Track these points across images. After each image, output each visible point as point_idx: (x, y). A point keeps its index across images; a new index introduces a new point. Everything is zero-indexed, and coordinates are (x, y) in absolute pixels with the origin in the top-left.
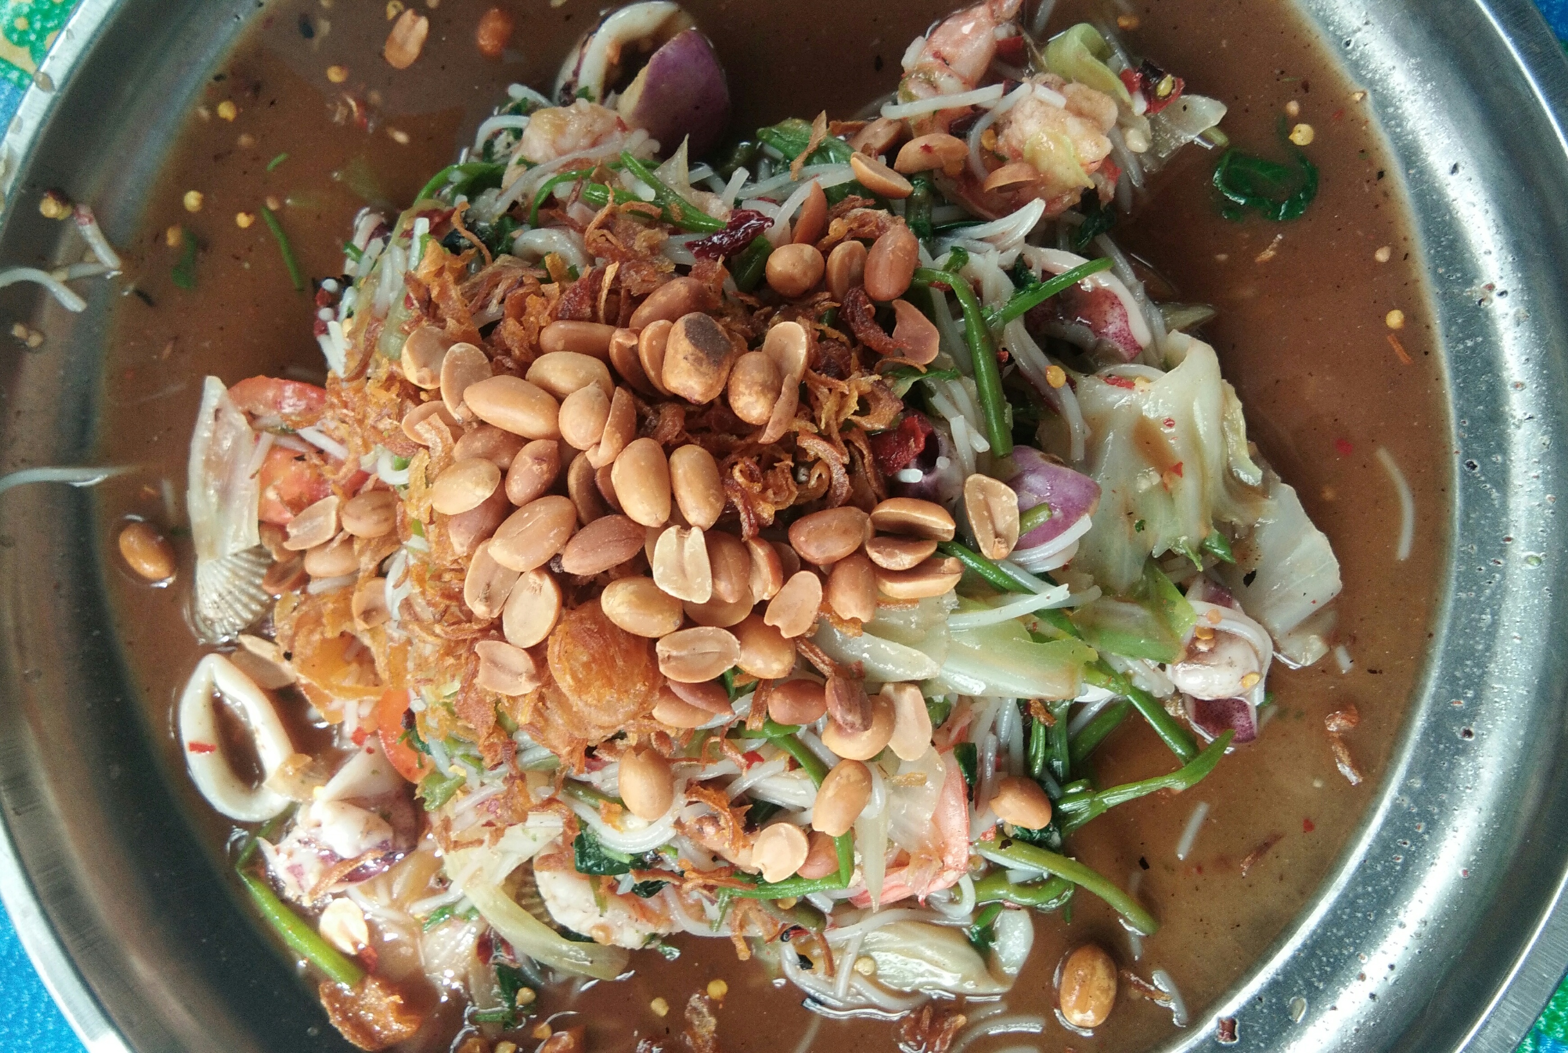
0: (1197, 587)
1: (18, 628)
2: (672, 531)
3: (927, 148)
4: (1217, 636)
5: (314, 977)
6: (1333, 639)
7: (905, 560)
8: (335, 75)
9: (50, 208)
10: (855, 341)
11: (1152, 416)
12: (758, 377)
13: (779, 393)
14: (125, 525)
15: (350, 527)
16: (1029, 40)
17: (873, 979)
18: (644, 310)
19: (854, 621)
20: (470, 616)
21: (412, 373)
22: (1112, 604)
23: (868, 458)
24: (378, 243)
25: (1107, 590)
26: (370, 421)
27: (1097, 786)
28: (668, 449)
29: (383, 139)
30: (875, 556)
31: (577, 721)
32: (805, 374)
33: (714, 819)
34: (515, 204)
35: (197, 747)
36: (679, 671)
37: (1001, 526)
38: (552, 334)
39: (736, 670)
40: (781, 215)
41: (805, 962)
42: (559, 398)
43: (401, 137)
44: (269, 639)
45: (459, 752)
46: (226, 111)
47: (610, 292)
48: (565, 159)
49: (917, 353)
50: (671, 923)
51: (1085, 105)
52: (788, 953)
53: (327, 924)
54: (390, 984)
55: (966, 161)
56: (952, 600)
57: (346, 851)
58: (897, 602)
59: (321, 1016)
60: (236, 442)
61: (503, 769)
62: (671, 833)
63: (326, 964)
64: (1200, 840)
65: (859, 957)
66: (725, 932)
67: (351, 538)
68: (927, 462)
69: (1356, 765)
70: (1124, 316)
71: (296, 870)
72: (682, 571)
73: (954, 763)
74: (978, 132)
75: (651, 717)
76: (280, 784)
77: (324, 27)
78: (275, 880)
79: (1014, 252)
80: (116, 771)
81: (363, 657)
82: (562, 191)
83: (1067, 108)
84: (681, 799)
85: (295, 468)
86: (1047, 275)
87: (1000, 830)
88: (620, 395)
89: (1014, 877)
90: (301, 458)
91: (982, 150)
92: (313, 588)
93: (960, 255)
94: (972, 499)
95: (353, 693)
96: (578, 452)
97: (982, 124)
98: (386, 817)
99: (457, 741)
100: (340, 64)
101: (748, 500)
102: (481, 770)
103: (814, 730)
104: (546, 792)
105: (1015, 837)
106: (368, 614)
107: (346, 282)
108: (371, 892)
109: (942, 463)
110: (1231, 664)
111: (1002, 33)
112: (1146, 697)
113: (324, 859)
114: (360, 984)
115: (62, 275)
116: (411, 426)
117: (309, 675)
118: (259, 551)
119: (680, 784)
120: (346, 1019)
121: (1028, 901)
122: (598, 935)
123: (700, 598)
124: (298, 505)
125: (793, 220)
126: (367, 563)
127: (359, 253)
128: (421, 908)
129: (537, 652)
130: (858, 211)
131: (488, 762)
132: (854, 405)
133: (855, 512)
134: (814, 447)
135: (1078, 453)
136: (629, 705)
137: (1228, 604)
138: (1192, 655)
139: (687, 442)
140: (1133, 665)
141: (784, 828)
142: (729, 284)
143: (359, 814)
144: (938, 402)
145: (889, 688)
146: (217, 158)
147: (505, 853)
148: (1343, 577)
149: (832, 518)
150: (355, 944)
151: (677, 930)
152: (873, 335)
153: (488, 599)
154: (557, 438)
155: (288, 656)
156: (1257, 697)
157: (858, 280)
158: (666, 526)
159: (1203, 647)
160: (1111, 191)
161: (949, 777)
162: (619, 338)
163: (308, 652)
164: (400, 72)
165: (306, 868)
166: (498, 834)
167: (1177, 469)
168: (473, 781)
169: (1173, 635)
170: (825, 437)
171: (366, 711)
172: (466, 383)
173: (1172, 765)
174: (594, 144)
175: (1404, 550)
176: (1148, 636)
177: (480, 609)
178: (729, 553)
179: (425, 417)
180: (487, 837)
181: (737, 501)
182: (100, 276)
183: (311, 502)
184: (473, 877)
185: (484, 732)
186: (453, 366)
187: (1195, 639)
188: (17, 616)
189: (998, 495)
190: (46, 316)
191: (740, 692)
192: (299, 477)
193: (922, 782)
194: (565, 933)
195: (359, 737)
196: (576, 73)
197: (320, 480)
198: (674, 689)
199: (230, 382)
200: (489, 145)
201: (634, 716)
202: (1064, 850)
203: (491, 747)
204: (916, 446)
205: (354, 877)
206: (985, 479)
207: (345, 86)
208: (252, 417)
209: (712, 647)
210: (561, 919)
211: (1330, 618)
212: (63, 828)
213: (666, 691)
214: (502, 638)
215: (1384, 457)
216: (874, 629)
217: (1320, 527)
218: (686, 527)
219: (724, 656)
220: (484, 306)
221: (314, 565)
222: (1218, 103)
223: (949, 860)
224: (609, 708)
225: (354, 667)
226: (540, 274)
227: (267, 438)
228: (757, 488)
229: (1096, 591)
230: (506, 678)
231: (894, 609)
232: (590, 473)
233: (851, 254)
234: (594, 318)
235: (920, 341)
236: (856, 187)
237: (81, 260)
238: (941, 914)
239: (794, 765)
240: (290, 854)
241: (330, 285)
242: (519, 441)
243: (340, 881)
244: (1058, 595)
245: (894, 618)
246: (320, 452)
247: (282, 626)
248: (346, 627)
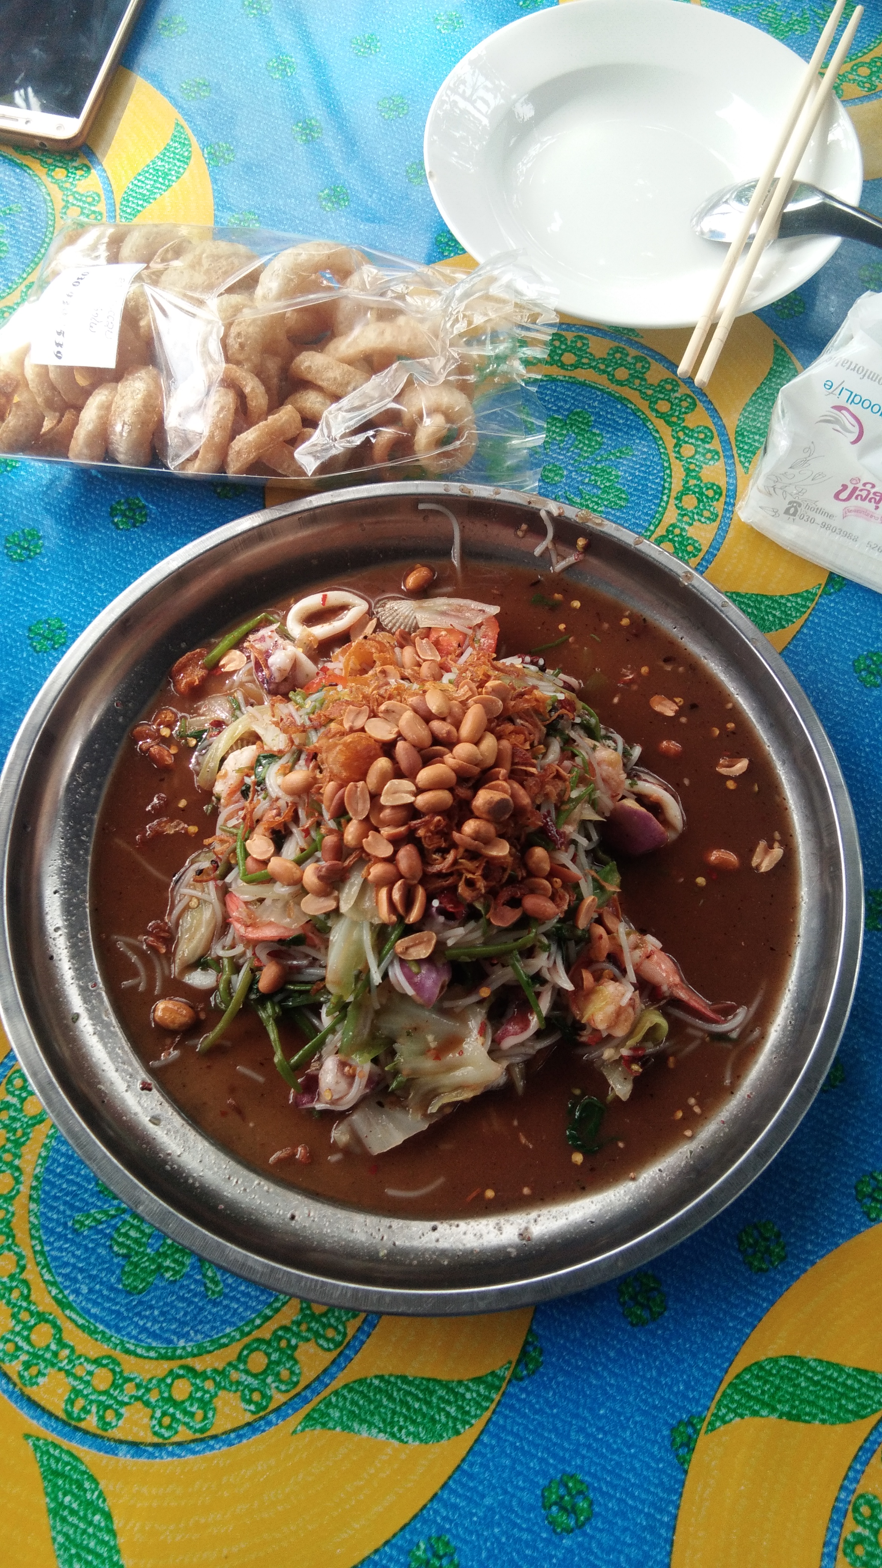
0: (377, 1069)
1: (385, 522)
2: (413, 788)
3: (601, 937)
4: (352, 1077)
5: (211, 647)
6: (347, 1151)
7: (396, 896)
8: (644, 670)
9: (581, 542)
10: (502, 887)
11: (465, 1046)
12: (483, 830)
13: (475, 840)
14: (432, 570)
15: (425, 665)
16: (662, 1003)
17: (187, 908)
18: (516, 786)
19: (369, 874)
20: (379, 705)
21: (490, 684)
22: (371, 1016)
23: (445, 884)
24: (562, 684)
25: (378, 1013)
26: (471, 668)
27: (279, 1022)
28: (451, 790)
29: (615, 691)
30: (399, 882)
31: (329, 749)
32: (486, 856)
33: (279, 814)
34: (574, 741)
35: (325, 597)
36: (350, 792)
37: (411, 950)
38: (505, 743)
39: (350, 820)
40: (564, 858)
41: (200, 872)
42: (477, 743)
43: (616, 700)
44: (374, 631)
45: (318, 704)
46: (625, 622)
47: (526, 771)
48: (595, 766)
49: (495, 915)
50: (226, 806)
51: (623, 1017)
52: (205, 864)
53: (236, 653)
54: (203, 680)
55: (597, 962)
56: (376, 921)
57: (271, 661)
58: (377, 895)
59: (189, 649)
60: (468, 619)
61: (308, 723)
62: (274, 796)
63: (216, 652)
64: (244, 1077)
65: (199, 899)
66: (218, 832)
67: (420, 665)
68: (441, 911)
69: (280, 1161)
70: (516, 1034)
71: (262, 639)
72: (395, 793)
73: (296, 933)
74: (610, 968)
75: (330, 780)
76: (305, 633)
77: (669, 668)
78: (258, 631)
79: (548, 976)
80: (315, 562)
81: (364, 671)
82: (578, 760)
83: (620, 1007)
84: (289, 799)
85: (455, 645)
86: (538, 995)
87: (260, 969)
88: (477, 770)
89: (234, 977)
90: (459, 646)
91: (603, 970)
92: (397, 650)
93: (546, 948)
94: (425, 935)
95: (346, 667)
96: (451, 751)
97: (616, 971)
98: (286, 680)
99: (322, 704)
100: (650, 672)
101: (426, 824)
102: (308, 714)
103: (318, 860)
104: (297, 741)
105: (255, 976)
106: (383, 672)
107: (543, 669)
108: (249, 673)
109: (441, 919)
110: (337, 1083)
111: (665, 988)
112: (322, 1043)
113: (267, 652)
114: (204, 667)
115: (550, 547)
116: (467, 683)
117: (356, 646)
118: (416, 627)
119: (297, 799)
120: (189, 660)
121: (221, 986)
122: (223, 771)
123: (383, 800)
124: (437, 644)
125: (564, 866)
126: (408, 672)
127: (556, 675)
128: (239, 695)
129: (363, 730)
130: (567, 897)
131: (312, 716)
132: (470, 876)
133: (419, 874)
134: (450, 857)
135: (447, 1004)
136: (336, 769)
137: (367, 1086)
138: (343, 1064)
139: (454, 799)
140: (339, 1035)
141: (272, 849)
142: (532, 829)
143: (288, 668)
144: (472, 925)
145: (336, 893)
146: (598, 614)
147: (266, 729)
148: (379, 1155)
149: (416, 862)
150: (224, 666)
151: (221, 809)
152: (505, 895)
153: (387, 711)
154: (459, 741)
155: (365, 637)
156: (319, 1106)
157: (533, 891)
158: (416, 785)
159: (347, 1069)
160: (584, 1039)
161: (291, 930)
162: (503, 772)
163: (367, 647)
164: (648, 702)
165: (263, 644)
166: (277, 724)
167: (437, 1058)
168: (302, 712)
169: (353, 1052)
170: (455, 862)
171: (337, 672)
172: (485, 706)
173: (288, 1054)
174: (604, 780)
175: (391, 1192)
176: (353, 1037)
177: (383, 707)
178: (402, 814)
179: (471, 689)
180: (275, 719)
181: (427, 818)
182: (551, 564)
183: (438, 650)
184: (254, 717)
185: (327, 713)
186: (493, 701)
187: (350, 1066)
188: (390, 521)
189: (426, 949)
190: (530, 540)
191: (339, 824)
192: (449, 645)
193: (289, 917)
194: (223, 760)
195: (325, 670)
196: (645, 780)
197: (448, 653)
198: (340, 793)
199: (496, 616)
200: (610, 738)
201: (331, 772)
202: (246, 1000)
203: (320, 716)
204: (450, 907)
205: (258, 666)
206: (434, 942)
207: (639, 674)
208: (479, 626)
209: (360, 807)
210: (231, 757)
211: (358, 1150)
212: (291, 538)
213: (342, 786)
214: (369, 718)
215: (440, 1181)
216: (365, 884)
217: (405, 1141)
218: (416, 795)
219: (356, 812)
220: (521, 718)
221: (408, 651)
222: (628, 1096)
223: (250, 929)
224: (334, 763)
225: (359, 667)
226: (536, 743)
227: (470, 632)
228: (432, 828)
229: (377, 1006)
230: (351, 718)
231: (374, 895)
232: (441, 755)
233: (545, 889)
234: (513, 764)
235: (502, 918)
236: (580, 898)
237: (558, 555)
238: (217, 943)
239: (302, 850)
240: (270, 637)
241: (541, 662)
242: (457, 725)
243: (256, 658)
244: (376, 978)
245: (370, 894)
246: (462, 654)
247: (381, 636)
248: (378, 663)
